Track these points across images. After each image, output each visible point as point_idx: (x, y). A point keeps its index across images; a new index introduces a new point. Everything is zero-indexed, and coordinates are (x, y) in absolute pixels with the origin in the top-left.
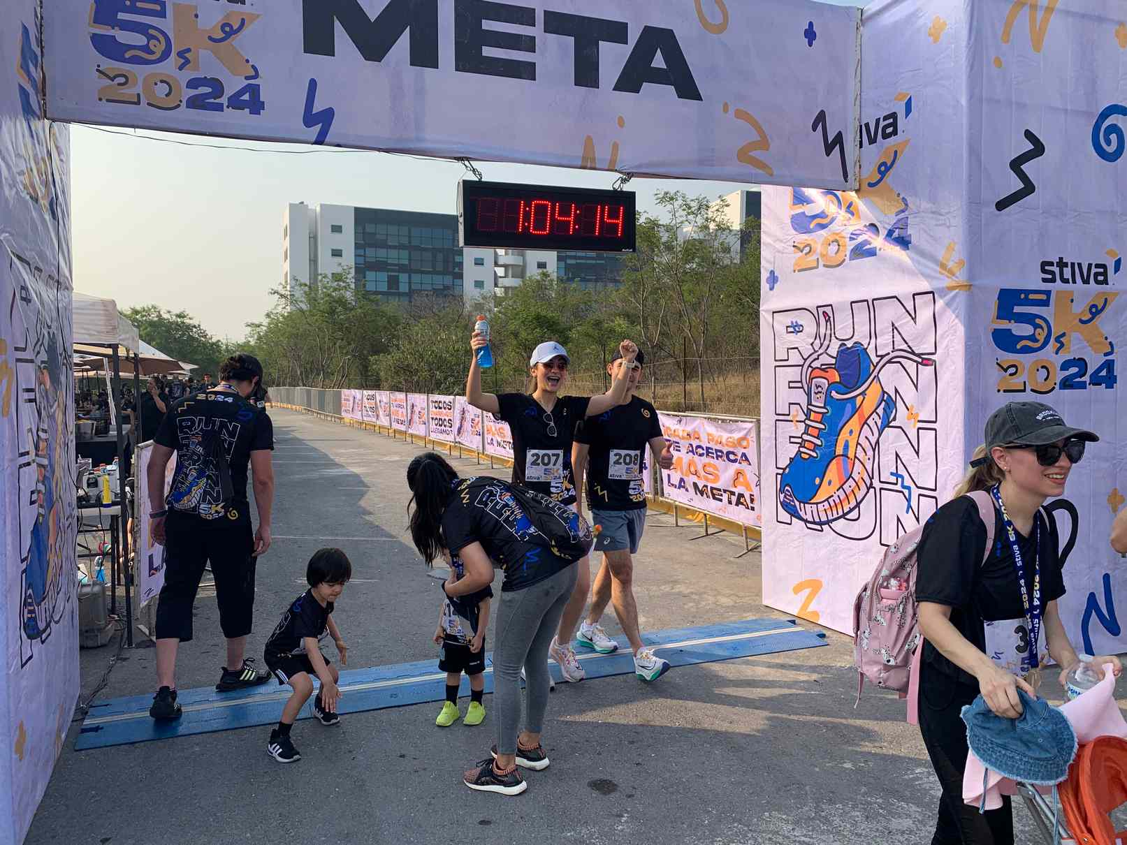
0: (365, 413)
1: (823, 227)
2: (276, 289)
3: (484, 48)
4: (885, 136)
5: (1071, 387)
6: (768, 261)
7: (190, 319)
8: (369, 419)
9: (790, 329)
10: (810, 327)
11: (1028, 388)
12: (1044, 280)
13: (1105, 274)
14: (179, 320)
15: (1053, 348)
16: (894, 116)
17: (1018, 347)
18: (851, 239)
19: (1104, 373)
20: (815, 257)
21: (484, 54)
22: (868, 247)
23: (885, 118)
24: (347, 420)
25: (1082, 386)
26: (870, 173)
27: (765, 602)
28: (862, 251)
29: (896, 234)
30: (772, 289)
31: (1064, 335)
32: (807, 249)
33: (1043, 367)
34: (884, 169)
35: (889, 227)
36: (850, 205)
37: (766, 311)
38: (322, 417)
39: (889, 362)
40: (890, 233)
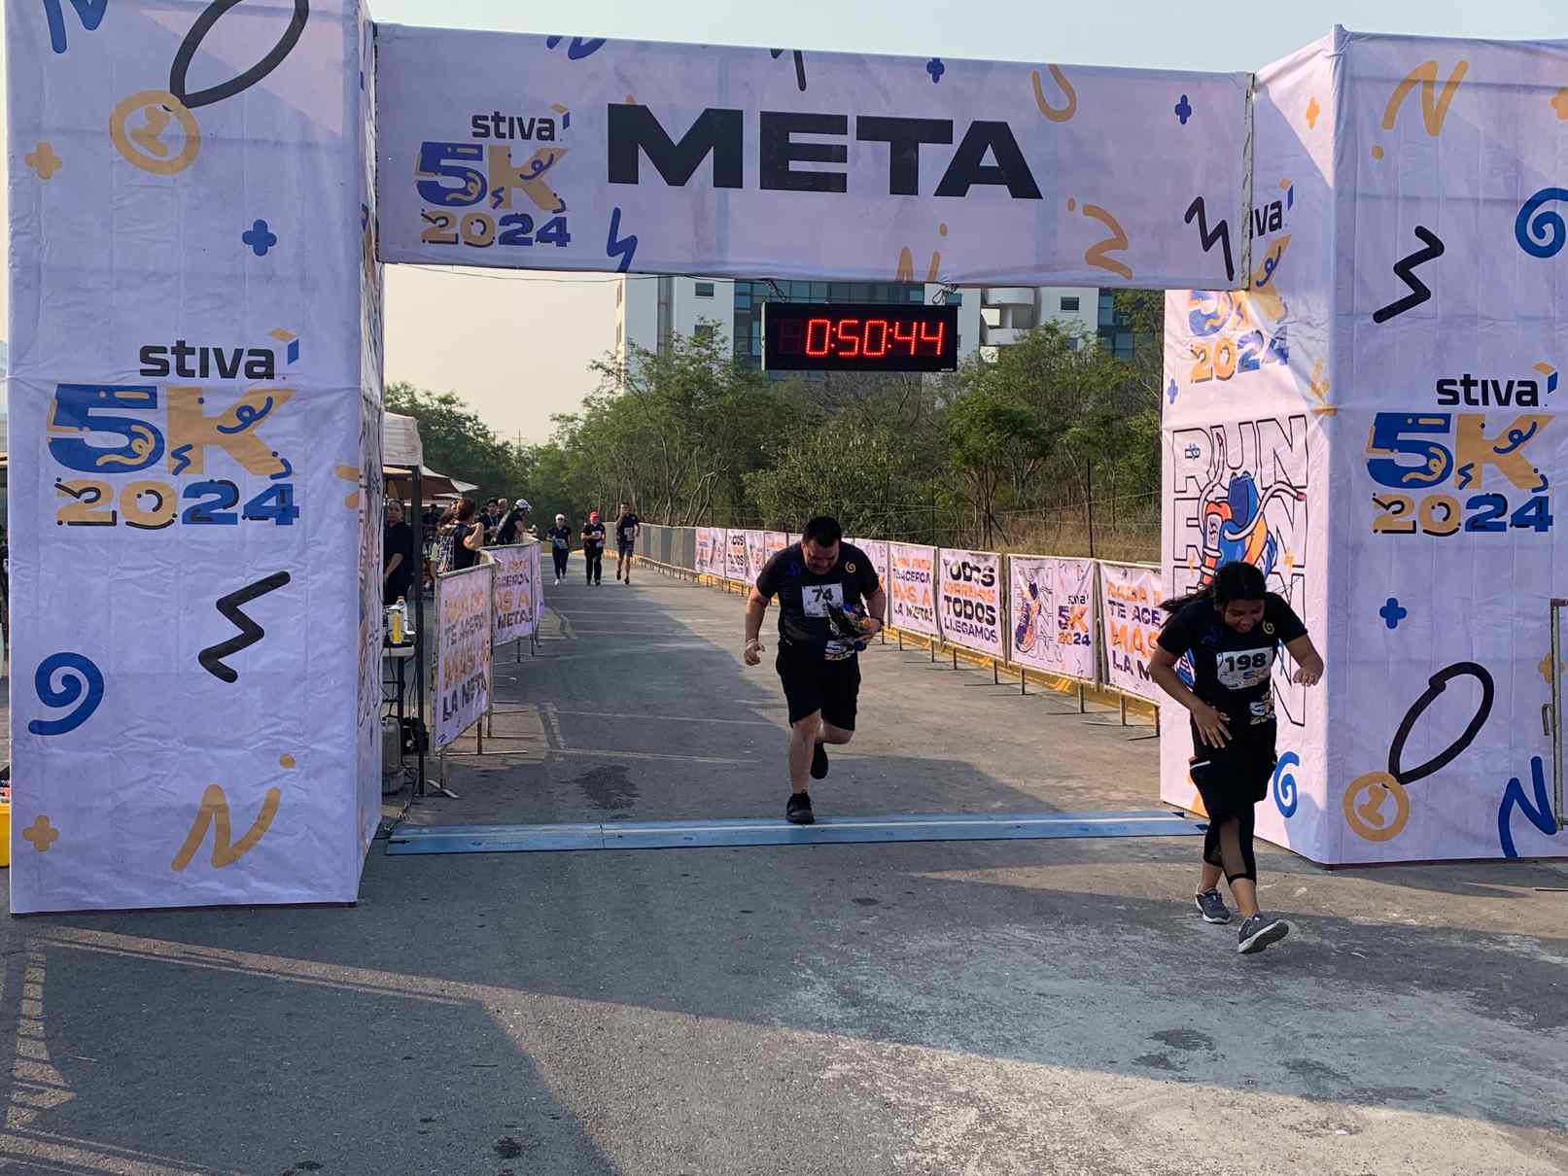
0: (728, 564)
1: (1215, 329)
2: (599, 360)
3: (791, 162)
4: (1273, 228)
5: (1484, 528)
6: (1169, 367)
7: (461, 405)
8: (735, 575)
9: (1189, 454)
10: (1205, 453)
11: (1420, 528)
12: (1441, 402)
13: (1534, 393)
14: (443, 407)
15: (1456, 481)
16: (1277, 205)
17: (1404, 480)
18: (1240, 347)
19: (1532, 512)
20: (1207, 367)
21: (791, 169)
22: (1252, 358)
23: (1273, 207)
24: (703, 579)
25: (1501, 527)
26: (1258, 270)
27: (1164, 797)
28: (1248, 364)
29: (1276, 347)
30: (1172, 402)
31: (1471, 466)
32: (1201, 358)
33: (1440, 504)
34: (1271, 266)
35: (1272, 336)
36: (1239, 307)
37: (1167, 430)
38: (667, 572)
39: (1272, 496)
40: (1271, 346)
